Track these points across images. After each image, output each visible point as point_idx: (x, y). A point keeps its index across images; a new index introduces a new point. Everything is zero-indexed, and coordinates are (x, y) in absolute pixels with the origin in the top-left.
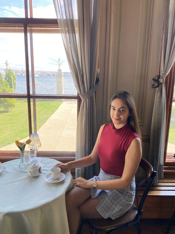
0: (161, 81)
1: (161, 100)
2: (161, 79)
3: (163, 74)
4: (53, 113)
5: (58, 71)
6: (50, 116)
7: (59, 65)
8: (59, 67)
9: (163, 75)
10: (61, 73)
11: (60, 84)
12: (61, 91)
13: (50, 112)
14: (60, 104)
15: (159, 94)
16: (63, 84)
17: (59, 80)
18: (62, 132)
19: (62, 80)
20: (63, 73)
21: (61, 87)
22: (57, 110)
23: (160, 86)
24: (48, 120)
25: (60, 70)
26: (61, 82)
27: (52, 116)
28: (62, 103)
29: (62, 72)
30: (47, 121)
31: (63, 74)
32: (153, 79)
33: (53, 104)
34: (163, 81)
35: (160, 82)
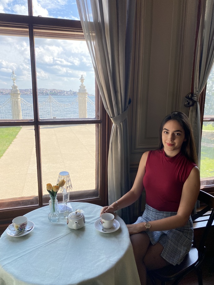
0: (195, 98)
1: (196, 120)
2: (195, 96)
3: (197, 91)
4: (11, 143)
5: (12, 89)
6: (7, 148)
7: (14, 80)
8: (14, 82)
9: (197, 93)
10: (17, 91)
11: (16, 105)
12: (18, 114)
13: (6, 142)
14: (18, 131)
15: (194, 113)
16: (20, 104)
17: (14, 99)
18: (28, 167)
19: (19, 100)
20: (20, 90)
21: (18, 108)
22: (15, 139)
23: (195, 104)
24: (5, 153)
25: (15, 87)
26: (17, 102)
27: (9, 147)
28: (20, 129)
29: (17, 89)
30: (4, 155)
31: (19, 92)
32: (186, 97)
33: (8, 132)
34: (197, 100)
35: (193, 100)
